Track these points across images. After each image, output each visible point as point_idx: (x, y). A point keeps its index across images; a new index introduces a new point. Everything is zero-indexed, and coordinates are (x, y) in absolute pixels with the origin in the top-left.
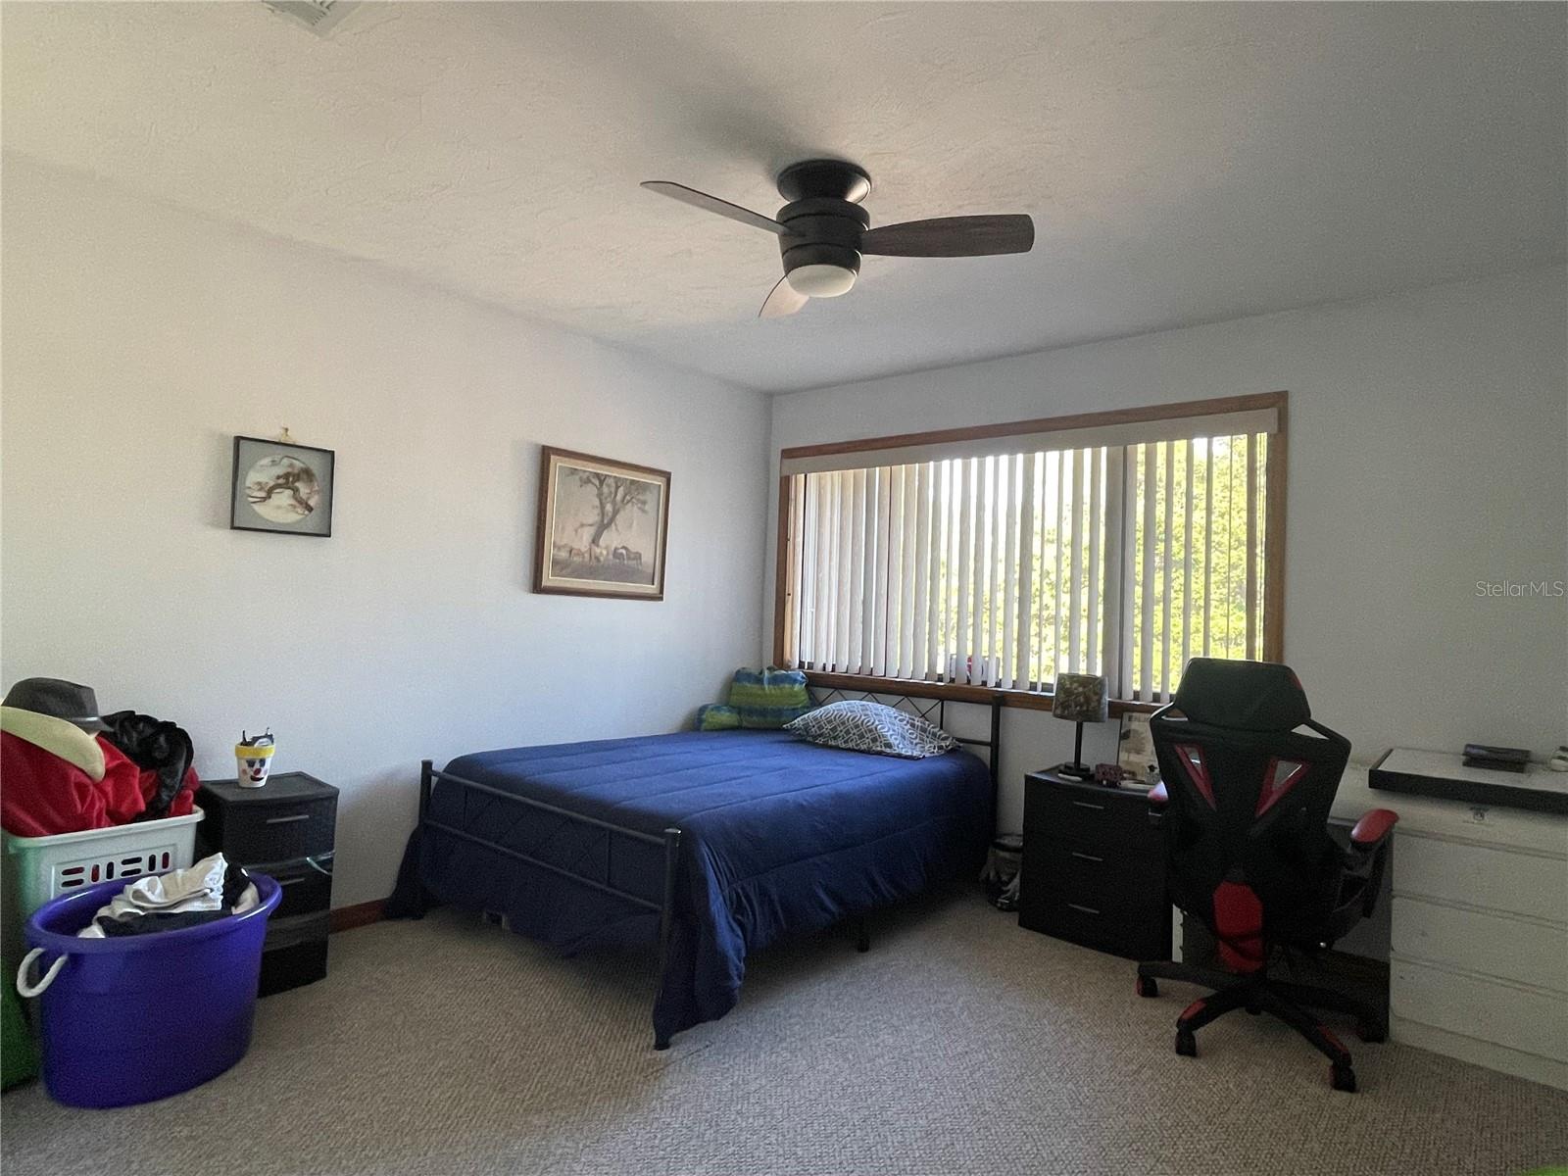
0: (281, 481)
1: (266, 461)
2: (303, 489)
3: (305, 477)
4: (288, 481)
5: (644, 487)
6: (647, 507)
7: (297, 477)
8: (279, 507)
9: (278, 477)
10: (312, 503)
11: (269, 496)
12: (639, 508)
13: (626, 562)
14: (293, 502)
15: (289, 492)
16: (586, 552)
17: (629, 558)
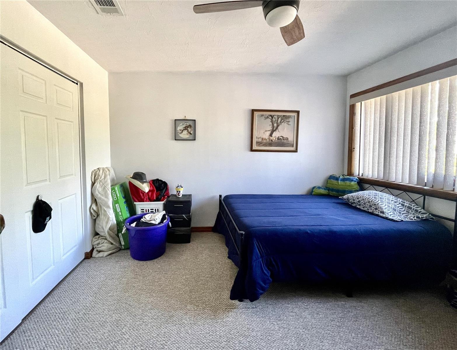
0: (185, 128)
1: (182, 124)
2: (189, 130)
3: (189, 127)
4: (186, 128)
5: (289, 117)
6: (290, 123)
7: (188, 127)
8: (184, 134)
9: (184, 128)
10: (191, 133)
11: (182, 132)
12: (287, 124)
13: (282, 141)
14: (188, 133)
15: (186, 131)
16: (267, 139)
17: (283, 140)
